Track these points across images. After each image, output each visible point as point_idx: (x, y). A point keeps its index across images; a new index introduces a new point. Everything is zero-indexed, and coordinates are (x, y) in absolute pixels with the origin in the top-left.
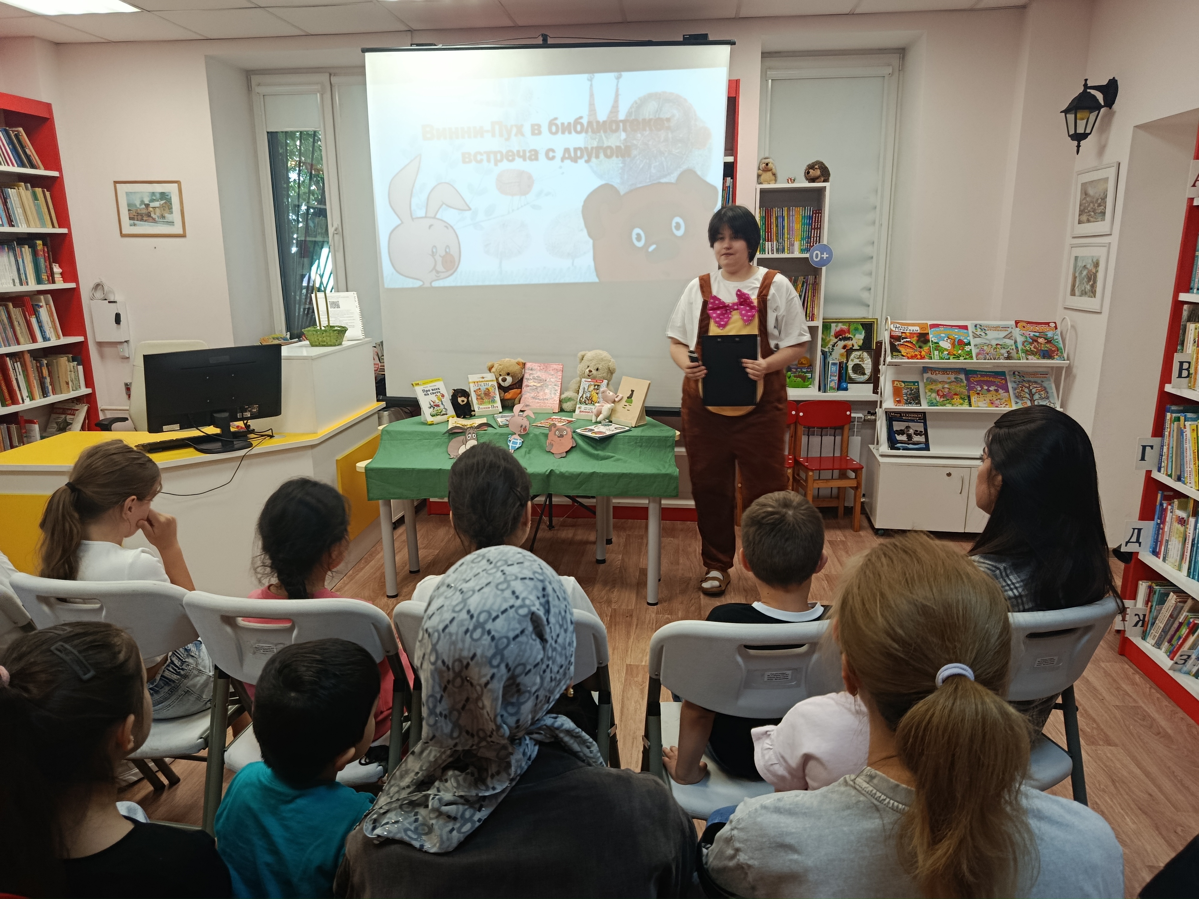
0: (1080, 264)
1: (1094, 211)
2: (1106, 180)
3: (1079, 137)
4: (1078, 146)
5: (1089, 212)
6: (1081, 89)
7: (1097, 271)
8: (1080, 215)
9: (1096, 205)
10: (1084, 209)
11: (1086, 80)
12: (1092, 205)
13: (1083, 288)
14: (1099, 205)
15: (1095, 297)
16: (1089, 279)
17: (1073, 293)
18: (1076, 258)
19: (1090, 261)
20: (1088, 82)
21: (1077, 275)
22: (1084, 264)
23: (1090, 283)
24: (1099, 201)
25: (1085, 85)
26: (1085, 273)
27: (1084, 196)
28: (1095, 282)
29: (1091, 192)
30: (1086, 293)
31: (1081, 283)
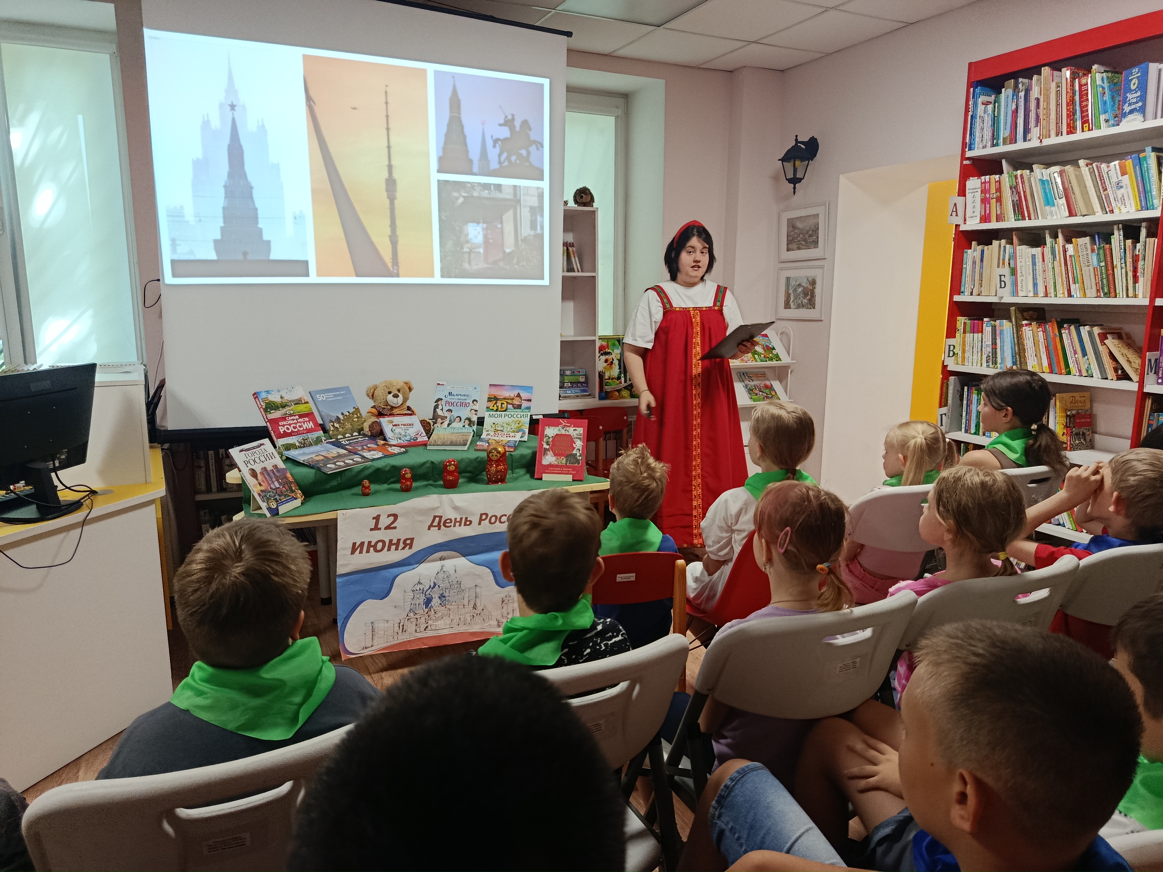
0: (793, 283)
1: (805, 240)
2: (817, 216)
3: (795, 181)
4: (795, 188)
5: (799, 241)
6: (794, 143)
7: (814, 288)
8: (787, 244)
9: (807, 236)
10: (793, 239)
11: (797, 136)
12: (801, 236)
13: (800, 302)
14: (811, 236)
15: (814, 308)
16: (805, 294)
17: (787, 306)
18: (788, 279)
19: (805, 280)
20: (798, 138)
21: (791, 291)
22: (798, 283)
23: (808, 298)
24: (811, 232)
25: (796, 140)
26: (800, 290)
27: (791, 229)
28: (813, 295)
29: (799, 225)
30: (803, 306)
31: (796, 298)
